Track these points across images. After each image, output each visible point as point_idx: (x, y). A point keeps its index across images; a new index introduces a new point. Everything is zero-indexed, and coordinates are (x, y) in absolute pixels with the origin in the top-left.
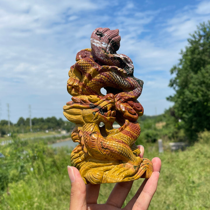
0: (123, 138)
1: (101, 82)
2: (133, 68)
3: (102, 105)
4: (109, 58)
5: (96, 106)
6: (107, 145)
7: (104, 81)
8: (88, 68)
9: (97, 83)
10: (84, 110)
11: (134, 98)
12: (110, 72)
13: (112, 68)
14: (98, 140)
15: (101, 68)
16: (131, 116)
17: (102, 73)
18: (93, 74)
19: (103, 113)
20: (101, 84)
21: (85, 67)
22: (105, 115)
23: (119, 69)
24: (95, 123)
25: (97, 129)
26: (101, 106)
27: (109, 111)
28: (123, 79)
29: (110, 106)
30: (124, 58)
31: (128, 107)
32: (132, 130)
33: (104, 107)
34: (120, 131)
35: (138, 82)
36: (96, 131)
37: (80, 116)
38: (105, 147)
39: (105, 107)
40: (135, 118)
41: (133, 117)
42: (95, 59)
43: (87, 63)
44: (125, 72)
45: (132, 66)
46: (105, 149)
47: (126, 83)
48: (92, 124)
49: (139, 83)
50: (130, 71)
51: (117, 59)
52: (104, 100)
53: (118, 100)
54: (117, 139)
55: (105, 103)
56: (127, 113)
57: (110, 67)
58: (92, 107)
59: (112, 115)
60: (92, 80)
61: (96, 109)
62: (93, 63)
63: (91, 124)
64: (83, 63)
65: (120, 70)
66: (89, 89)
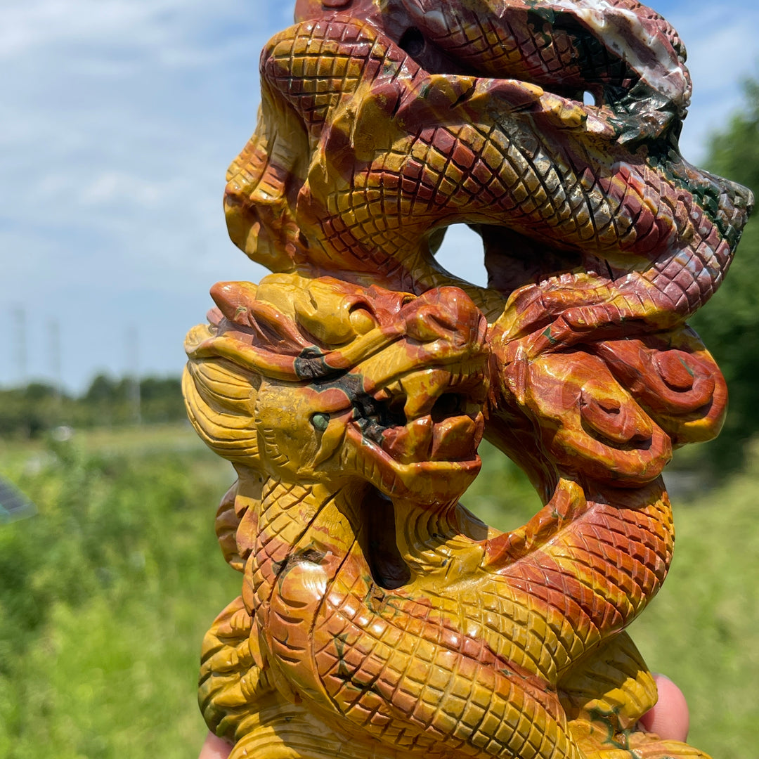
0: (507, 626)
1: (413, 195)
2: (674, 94)
3: (372, 371)
4: (495, 17)
5: (332, 375)
6: (372, 663)
7: (435, 189)
8: (338, 90)
9: (388, 196)
10: (265, 385)
11: (654, 316)
12: (486, 128)
13: (496, 94)
14: (320, 618)
15: (417, 94)
16: (602, 453)
17: (426, 133)
18: (362, 129)
19: (375, 428)
20: (419, 207)
21: (313, 77)
22: (384, 446)
23: (551, 102)
24: (327, 486)
25: (334, 528)
26: (364, 374)
27: (421, 422)
28: (579, 176)
29: (424, 387)
30: (609, 17)
31: (587, 388)
32: (594, 561)
33: (383, 384)
34: (499, 563)
35: (707, 199)
36: (327, 540)
37: (242, 421)
38: (363, 676)
39: (391, 387)
40: (629, 471)
41: (618, 464)
42: (405, 22)
43: (328, 54)
44: (595, 126)
45: (673, 79)
46: (359, 685)
47: (605, 208)
48: (309, 491)
49: (711, 210)
50: (647, 119)
51: (555, 27)
52: (396, 338)
53: (528, 330)
54: (455, 624)
55: (396, 357)
56: (576, 437)
57: (484, 86)
58: (308, 373)
59: (442, 446)
60: (360, 178)
61: (335, 394)
62: (377, 48)
63: (298, 491)
64: (302, 54)
65: (554, 115)
66: (339, 233)
